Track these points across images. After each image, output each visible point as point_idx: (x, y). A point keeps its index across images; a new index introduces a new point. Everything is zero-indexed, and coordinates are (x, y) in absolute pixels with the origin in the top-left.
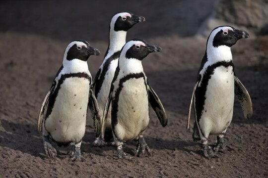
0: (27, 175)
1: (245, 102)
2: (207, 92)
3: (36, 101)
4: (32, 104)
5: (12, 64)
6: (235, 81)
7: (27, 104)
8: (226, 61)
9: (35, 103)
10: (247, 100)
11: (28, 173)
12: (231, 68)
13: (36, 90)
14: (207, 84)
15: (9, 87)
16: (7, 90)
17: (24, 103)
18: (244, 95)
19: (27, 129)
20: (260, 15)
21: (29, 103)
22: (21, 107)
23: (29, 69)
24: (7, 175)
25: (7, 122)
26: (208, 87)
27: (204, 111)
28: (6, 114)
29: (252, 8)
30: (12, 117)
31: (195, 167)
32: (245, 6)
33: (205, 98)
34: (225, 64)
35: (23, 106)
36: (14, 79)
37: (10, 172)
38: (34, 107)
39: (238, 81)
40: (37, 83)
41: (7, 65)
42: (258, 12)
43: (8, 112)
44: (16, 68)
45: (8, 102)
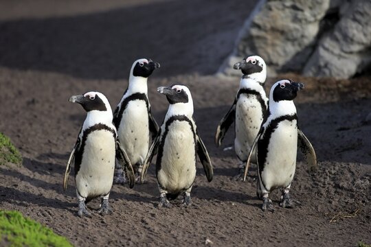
0: (49, 212)
1: (308, 155)
2: (270, 146)
3: (58, 139)
4: (54, 142)
5: (33, 102)
6: (299, 134)
7: (49, 142)
8: (290, 114)
9: (57, 141)
10: (311, 153)
11: (50, 211)
12: (295, 122)
13: (59, 128)
14: (270, 137)
15: (31, 124)
16: (29, 128)
17: (47, 141)
18: (308, 148)
19: (49, 167)
20: (282, 53)
21: (51, 141)
22: (43, 145)
23: (51, 107)
24: (28, 213)
25: (29, 160)
26: (271, 140)
27: (266, 163)
28: (28, 152)
29: (273, 45)
30: (34, 154)
31: (216, 204)
32: (266, 43)
33: (267, 151)
34: (289, 118)
35: (46, 144)
36: (36, 117)
37: (32, 210)
38: (56, 145)
39: (302, 134)
40: (59, 122)
41: (29, 103)
42: (279, 49)
43: (30, 150)
44: (38, 106)
45: (30, 140)
